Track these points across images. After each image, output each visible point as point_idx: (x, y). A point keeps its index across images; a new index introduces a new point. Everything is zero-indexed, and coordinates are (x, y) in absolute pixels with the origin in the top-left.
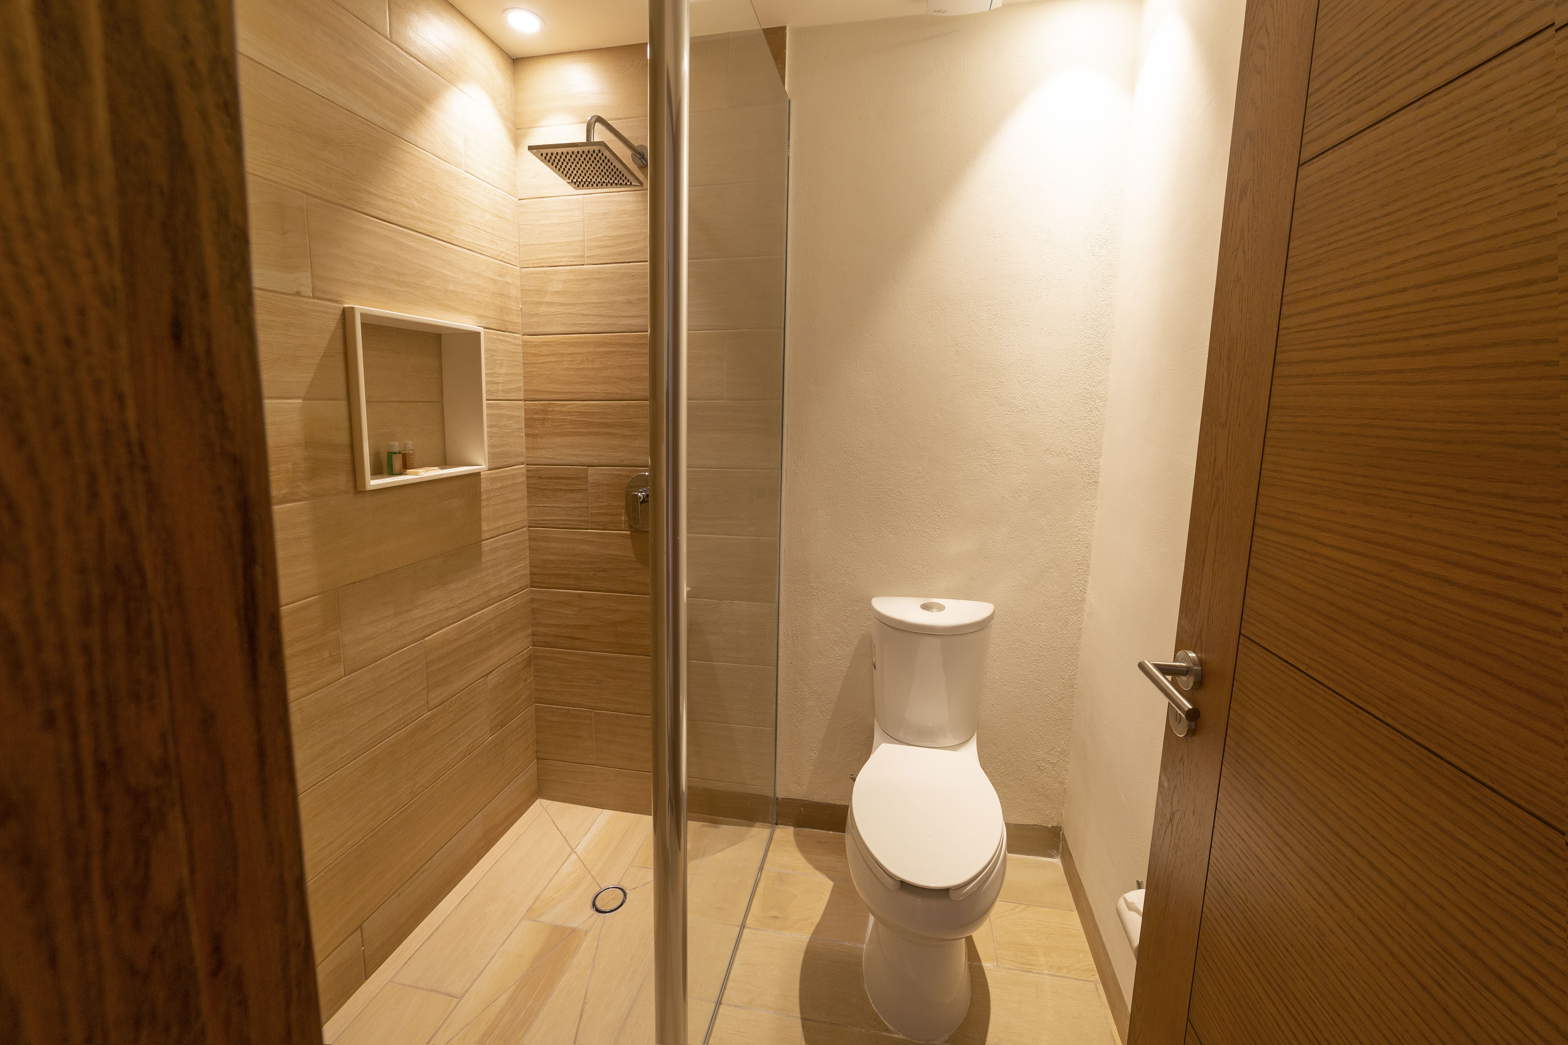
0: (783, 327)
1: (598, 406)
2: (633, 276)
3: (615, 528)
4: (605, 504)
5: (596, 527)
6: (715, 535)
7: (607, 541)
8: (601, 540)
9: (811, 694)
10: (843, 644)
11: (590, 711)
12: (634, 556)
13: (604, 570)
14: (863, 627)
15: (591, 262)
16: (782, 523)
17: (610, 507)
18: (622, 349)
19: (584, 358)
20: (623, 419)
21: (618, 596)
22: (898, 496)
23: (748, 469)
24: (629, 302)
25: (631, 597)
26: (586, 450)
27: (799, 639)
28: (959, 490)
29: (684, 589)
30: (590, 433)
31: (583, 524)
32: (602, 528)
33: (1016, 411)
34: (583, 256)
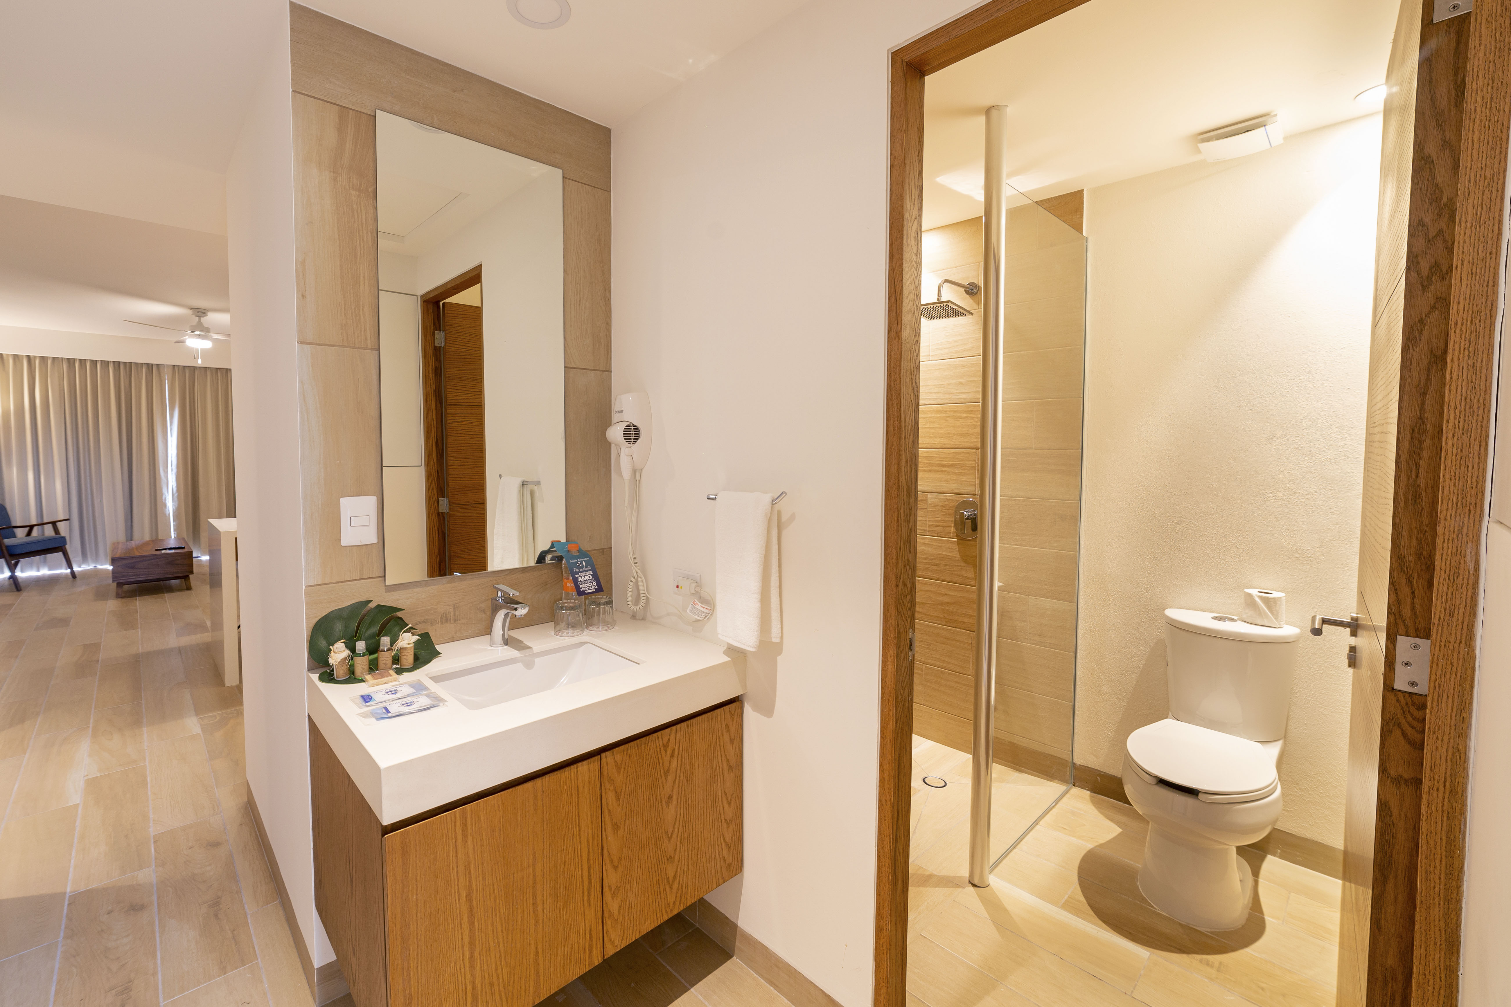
0: (1082, 396)
1: (936, 452)
2: (964, 366)
3: (946, 536)
4: (939, 519)
5: (932, 535)
6: (1024, 546)
7: (939, 545)
8: (935, 544)
9: (1108, 682)
10: (1138, 644)
11: (922, 665)
12: (960, 557)
13: (937, 565)
14: (1159, 632)
15: (934, 359)
16: (1082, 542)
17: (942, 521)
18: (955, 415)
19: (928, 421)
20: (954, 461)
21: (946, 584)
22: (1192, 527)
23: (1051, 499)
24: (961, 383)
25: (956, 586)
26: (926, 482)
27: (1097, 635)
28: (1257, 525)
29: (997, 584)
30: (930, 471)
31: (922, 531)
32: (936, 535)
33: (1320, 460)
34: (929, 356)
